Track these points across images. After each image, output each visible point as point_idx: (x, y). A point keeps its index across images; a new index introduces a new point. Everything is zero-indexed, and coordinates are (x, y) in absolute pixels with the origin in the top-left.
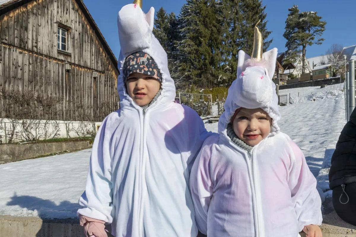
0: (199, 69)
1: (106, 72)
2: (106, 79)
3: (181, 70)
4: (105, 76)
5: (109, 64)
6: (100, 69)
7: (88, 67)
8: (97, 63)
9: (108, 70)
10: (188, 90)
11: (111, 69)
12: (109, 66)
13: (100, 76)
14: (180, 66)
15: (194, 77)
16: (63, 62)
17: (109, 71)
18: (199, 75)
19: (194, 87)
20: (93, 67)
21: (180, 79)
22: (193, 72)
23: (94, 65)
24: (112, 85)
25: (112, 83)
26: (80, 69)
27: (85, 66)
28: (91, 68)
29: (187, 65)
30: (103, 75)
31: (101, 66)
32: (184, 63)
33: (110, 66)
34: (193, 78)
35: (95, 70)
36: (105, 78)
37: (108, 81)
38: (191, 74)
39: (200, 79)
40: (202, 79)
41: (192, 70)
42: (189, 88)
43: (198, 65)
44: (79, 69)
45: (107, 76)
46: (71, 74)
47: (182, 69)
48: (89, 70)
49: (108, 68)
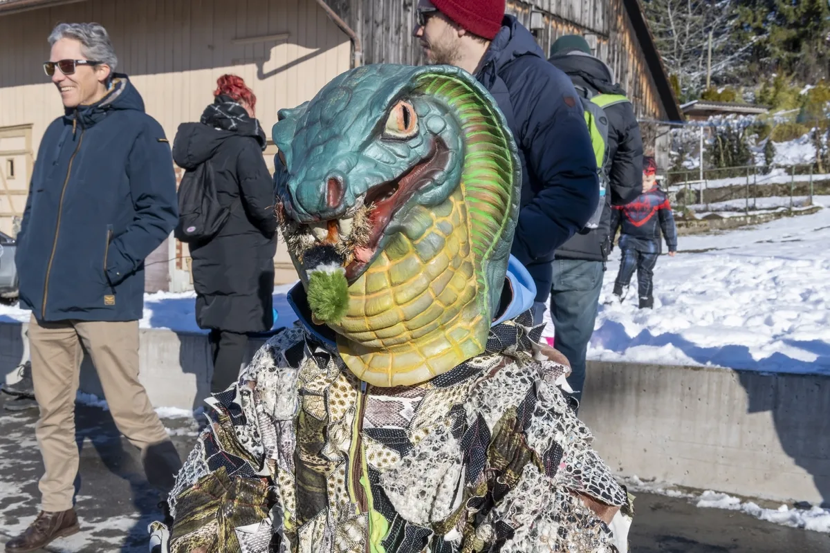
0: (796, 25)
1: (611, 35)
2: (611, 56)
3: (736, 28)
4: (609, 46)
5: (618, 12)
6: (600, 26)
7: (576, 21)
8: (595, 9)
9: (616, 30)
10: (765, 87)
11: (622, 28)
12: (617, 19)
13: (599, 46)
14: (732, 17)
15: (777, 49)
16: (525, 8)
17: (618, 32)
18: (794, 45)
19: (783, 78)
20: (587, 22)
21: (736, 55)
22: (773, 32)
23: (587, 14)
24: (622, 72)
25: (622, 67)
26: (559, 26)
27: (571, 19)
28: (582, 24)
29: (754, 12)
30: (604, 43)
31: (603, 17)
32: (746, 6)
33: (620, 18)
34: (774, 52)
35: (589, 29)
36: (609, 53)
37: (613, 60)
38: (767, 42)
39: (798, 55)
40: (804, 56)
41: (773, 28)
42: (768, 84)
43: (792, 13)
44: (557, 27)
45: (613, 45)
46: (539, 40)
47: (739, 24)
48: (578, 30)
49: (616, 25)
